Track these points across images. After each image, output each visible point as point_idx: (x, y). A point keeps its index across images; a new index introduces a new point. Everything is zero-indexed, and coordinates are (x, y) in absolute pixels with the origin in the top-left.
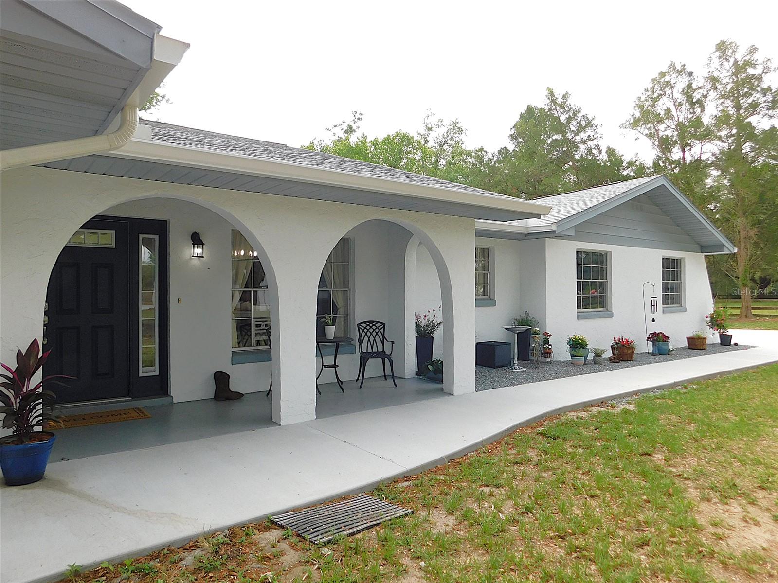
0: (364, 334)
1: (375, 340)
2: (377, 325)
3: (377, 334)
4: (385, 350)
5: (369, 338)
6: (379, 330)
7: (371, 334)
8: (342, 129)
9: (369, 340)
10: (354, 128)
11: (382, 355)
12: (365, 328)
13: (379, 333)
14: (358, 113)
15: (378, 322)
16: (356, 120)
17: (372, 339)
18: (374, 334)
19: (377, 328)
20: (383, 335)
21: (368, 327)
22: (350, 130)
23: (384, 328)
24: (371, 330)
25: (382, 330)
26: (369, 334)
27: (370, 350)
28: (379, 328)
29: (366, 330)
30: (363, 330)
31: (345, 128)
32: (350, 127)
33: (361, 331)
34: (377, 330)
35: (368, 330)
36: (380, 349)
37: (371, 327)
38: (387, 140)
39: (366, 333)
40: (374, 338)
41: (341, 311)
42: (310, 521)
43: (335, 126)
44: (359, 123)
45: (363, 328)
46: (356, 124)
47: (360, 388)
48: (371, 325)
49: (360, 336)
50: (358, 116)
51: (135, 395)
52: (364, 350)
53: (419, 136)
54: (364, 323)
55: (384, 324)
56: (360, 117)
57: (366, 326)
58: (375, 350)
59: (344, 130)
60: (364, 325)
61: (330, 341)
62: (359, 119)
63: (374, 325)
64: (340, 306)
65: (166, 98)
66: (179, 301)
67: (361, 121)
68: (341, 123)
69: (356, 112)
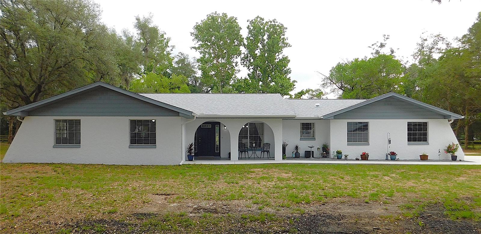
8: (377, 46)
10: (385, 44)
14: (386, 35)
16: (385, 39)
22: (382, 46)
23: (270, 145)
31: (379, 45)
32: (382, 44)
33: (264, 145)
37: (267, 145)
43: (373, 45)
49: (264, 147)
50: (386, 37)
51: (215, 156)
56: (388, 37)
58: (267, 150)
59: (379, 46)
62: (387, 38)
64: (262, 140)
66: (222, 138)
67: (388, 39)
68: (376, 43)
69: (385, 35)
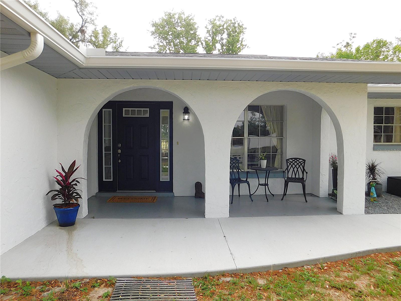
0: (290, 166)
1: (297, 170)
2: (300, 161)
3: (299, 166)
4: (304, 177)
5: (294, 169)
6: (301, 164)
7: (296, 166)
8: (342, 45)
9: (294, 170)
10: (350, 43)
11: (301, 180)
12: (292, 162)
13: (301, 166)
15: (300, 159)
16: (352, 38)
17: (295, 169)
18: (297, 166)
19: (300, 162)
20: (303, 167)
21: (294, 162)
22: (348, 45)
23: (304, 163)
24: (296, 164)
25: (303, 164)
26: (294, 166)
27: (294, 176)
28: (301, 163)
29: (292, 164)
30: (290, 164)
31: (345, 44)
32: (348, 43)
33: (288, 164)
34: (300, 164)
35: (294, 164)
36: (301, 177)
37: (296, 162)
38: (367, 46)
39: (292, 166)
40: (297, 169)
41: (279, 151)
42: (126, 289)
43: (338, 44)
44: (354, 40)
45: (290, 162)
46: (352, 41)
47: (282, 200)
48: (296, 161)
49: (288, 167)
50: (353, 35)
51: (158, 190)
52: (290, 176)
53: (397, 39)
54: (291, 159)
55: (305, 161)
56: (354, 36)
57: (293, 161)
58: (297, 177)
59: (344, 46)
60: (291, 160)
61: (263, 169)
62: (353, 37)
63: (297, 161)
64: (278, 148)
65: (247, 46)
66: (178, 143)
67: (355, 38)
68: (342, 42)
69: (352, 33)
